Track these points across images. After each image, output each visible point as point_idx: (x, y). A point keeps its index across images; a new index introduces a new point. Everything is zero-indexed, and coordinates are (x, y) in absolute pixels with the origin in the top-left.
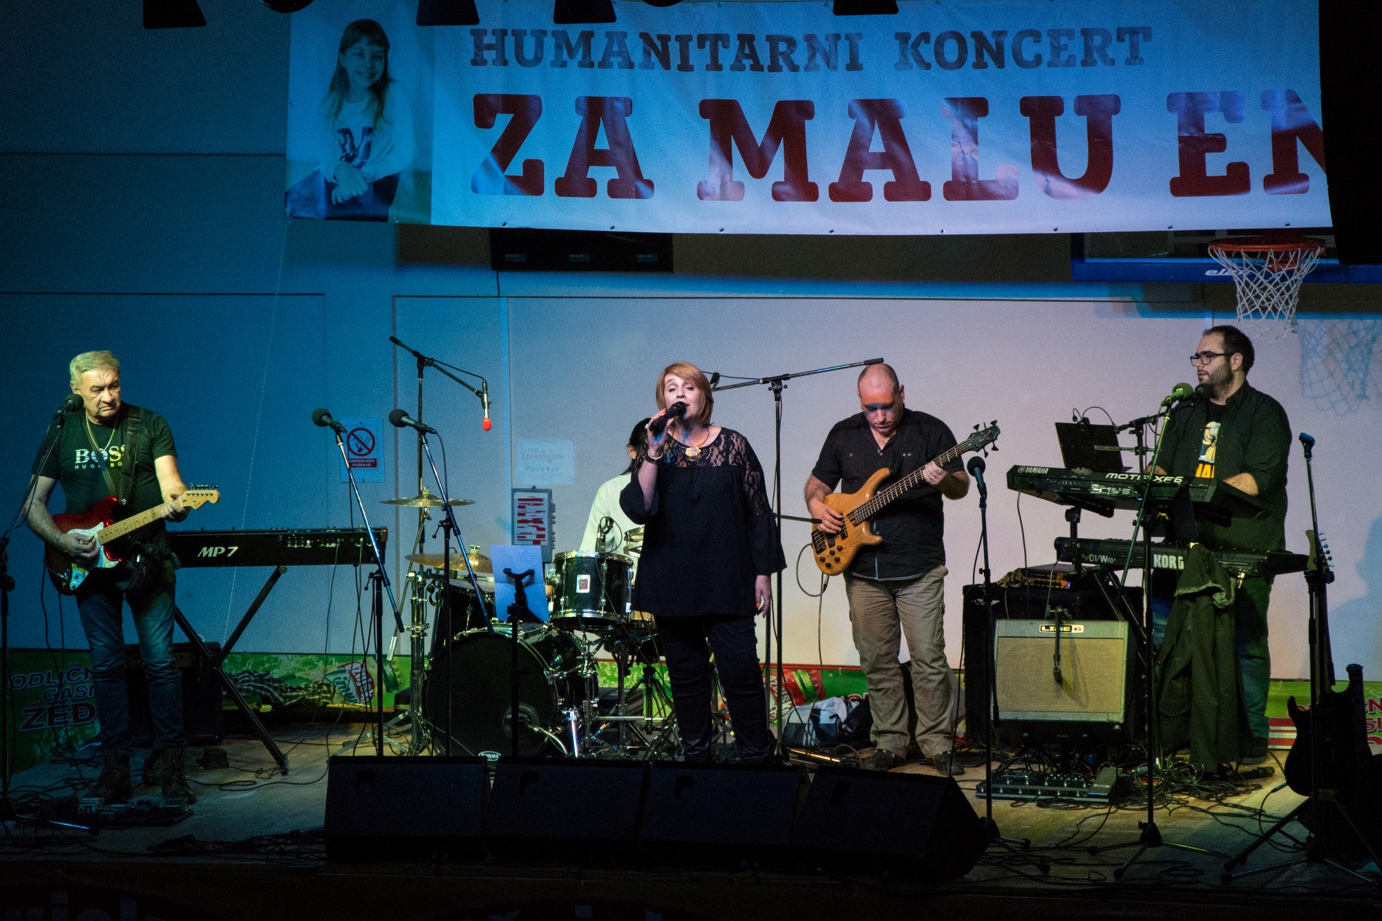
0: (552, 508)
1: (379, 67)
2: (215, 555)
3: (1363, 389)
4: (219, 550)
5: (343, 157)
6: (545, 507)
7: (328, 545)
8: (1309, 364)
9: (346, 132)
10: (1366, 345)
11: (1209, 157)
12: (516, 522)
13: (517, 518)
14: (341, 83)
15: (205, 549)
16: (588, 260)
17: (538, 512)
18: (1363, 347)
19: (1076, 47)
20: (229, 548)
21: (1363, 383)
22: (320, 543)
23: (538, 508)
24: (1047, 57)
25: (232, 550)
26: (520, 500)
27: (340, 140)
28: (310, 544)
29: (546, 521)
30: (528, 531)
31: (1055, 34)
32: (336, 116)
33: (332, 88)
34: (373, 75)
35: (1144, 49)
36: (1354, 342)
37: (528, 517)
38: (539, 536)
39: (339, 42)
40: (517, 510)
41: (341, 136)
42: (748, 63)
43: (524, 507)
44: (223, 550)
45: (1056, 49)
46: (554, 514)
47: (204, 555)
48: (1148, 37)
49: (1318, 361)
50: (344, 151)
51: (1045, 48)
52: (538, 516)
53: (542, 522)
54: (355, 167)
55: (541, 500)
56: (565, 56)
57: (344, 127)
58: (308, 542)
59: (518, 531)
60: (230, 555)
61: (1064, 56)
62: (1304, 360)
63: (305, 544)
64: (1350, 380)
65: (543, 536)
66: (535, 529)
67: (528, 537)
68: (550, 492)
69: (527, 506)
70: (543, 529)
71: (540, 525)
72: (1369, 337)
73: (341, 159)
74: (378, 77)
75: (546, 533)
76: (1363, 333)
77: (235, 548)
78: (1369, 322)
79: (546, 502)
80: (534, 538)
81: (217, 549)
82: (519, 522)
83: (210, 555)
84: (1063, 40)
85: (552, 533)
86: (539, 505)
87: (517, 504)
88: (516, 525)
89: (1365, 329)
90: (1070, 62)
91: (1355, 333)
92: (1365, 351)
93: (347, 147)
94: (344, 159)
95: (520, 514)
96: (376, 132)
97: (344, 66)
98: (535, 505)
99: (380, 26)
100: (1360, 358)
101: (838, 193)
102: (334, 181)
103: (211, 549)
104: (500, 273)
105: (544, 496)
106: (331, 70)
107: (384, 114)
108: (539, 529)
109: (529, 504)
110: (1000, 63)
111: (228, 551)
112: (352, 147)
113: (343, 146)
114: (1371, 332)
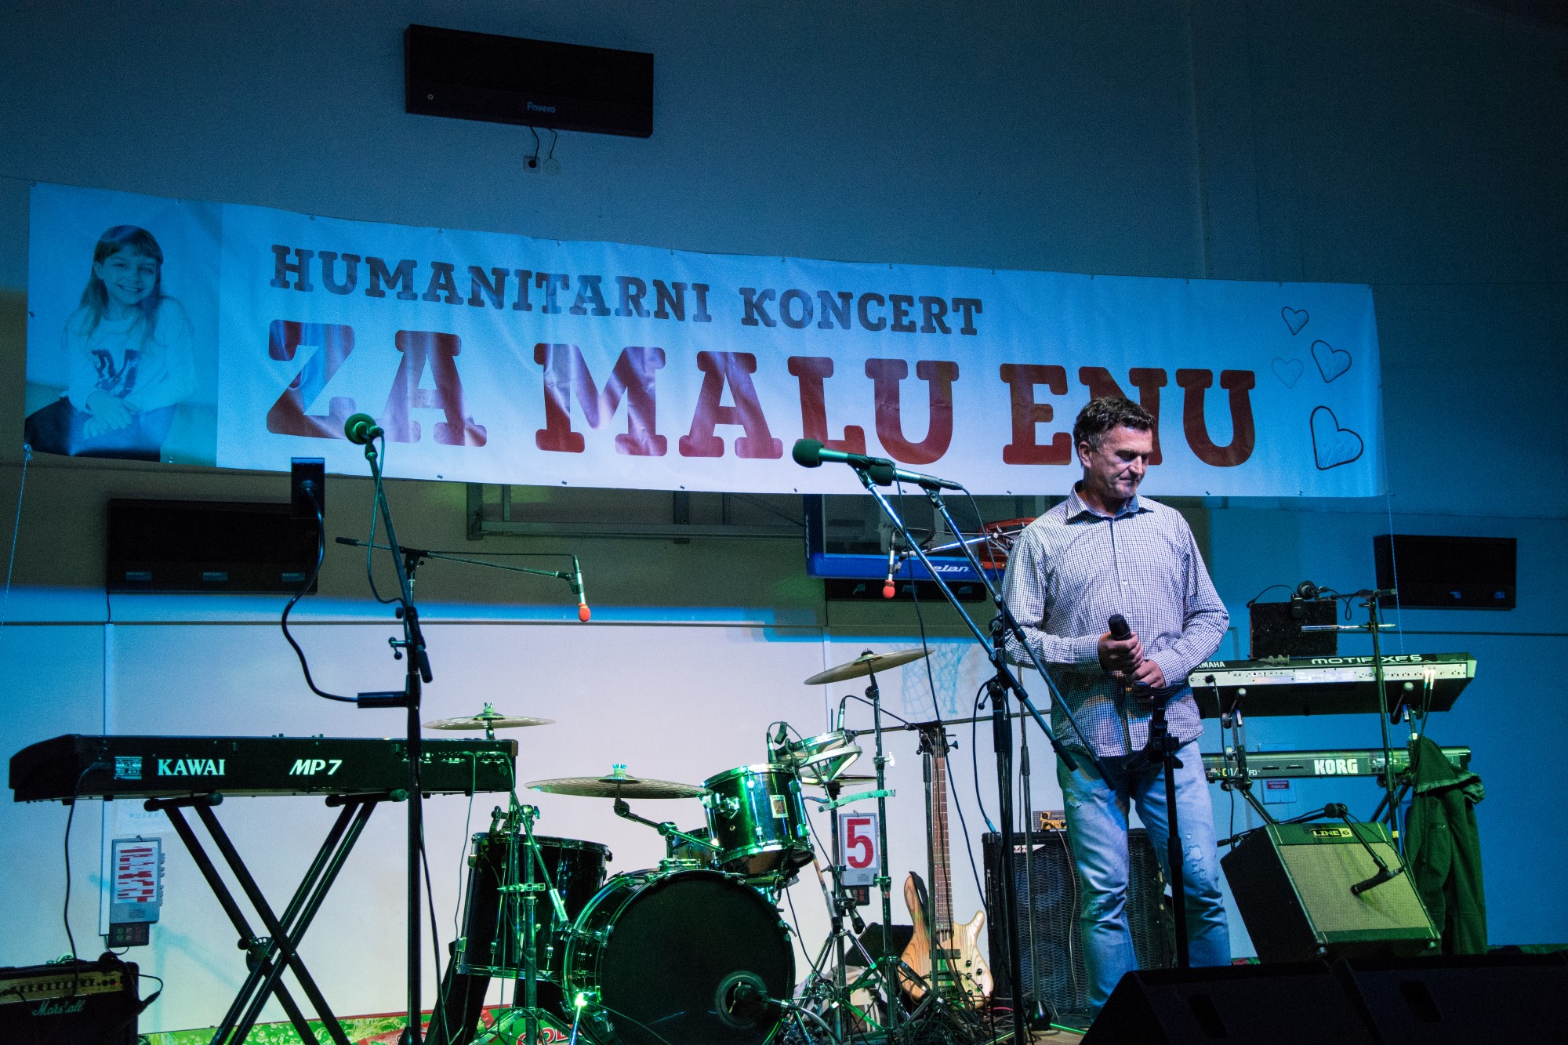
0: (161, 858)
1: (149, 282)
2: (312, 773)
3: (953, 704)
4: (318, 765)
5: (98, 383)
6: (154, 858)
7: (450, 761)
8: (909, 683)
9: (103, 355)
10: (953, 665)
11: (1038, 426)
12: (117, 878)
13: (118, 873)
14: (99, 294)
15: (299, 762)
16: (226, 579)
17: (145, 864)
18: (950, 668)
19: (917, 314)
20: (331, 762)
21: (952, 699)
22: (442, 757)
23: (145, 859)
24: (890, 321)
25: (333, 765)
26: (122, 852)
27: (95, 363)
28: (431, 759)
29: (154, 873)
30: (132, 887)
31: (896, 300)
32: (90, 334)
33: (85, 300)
34: (140, 291)
35: (977, 320)
36: (944, 662)
37: (133, 870)
38: (145, 892)
39: (94, 249)
40: (118, 863)
41: (97, 359)
42: (590, 306)
43: (128, 860)
44: (323, 764)
45: (899, 313)
46: (162, 866)
47: (298, 773)
48: (979, 310)
49: (915, 680)
50: (101, 376)
51: (887, 311)
52: (146, 868)
53: (150, 876)
54: (115, 396)
55: (150, 850)
56: (383, 286)
57: (101, 347)
58: (428, 755)
59: (118, 887)
60: (331, 772)
61: (905, 321)
62: (905, 681)
63: (424, 758)
64: (942, 697)
65: (151, 892)
66: (141, 883)
67: (132, 894)
68: (159, 840)
69: (132, 859)
70: (151, 883)
71: (148, 879)
72: (955, 659)
73: (97, 385)
74: (146, 293)
75: (154, 887)
76: (950, 655)
77: (338, 763)
78: (954, 645)
79: (155, 852)
80: (140, 894)
81: (315, 762)
82: (121, 877)
83: (306, 773)
84: (904, 306)
85: (160, 888)
86: (147, 855)
87: (118, 856)
88: (117, 881)
89: (951, 651)
90: (911, 328)
91: (944, 655)
92: (953, 672)
93: (105, 371)
94: (100, 385)
95: (122, 868)
96: (144, 356)
97: (101, 277)
98: (141, 856)
99: (149, 234)
100: (949, 678)
101: (687, 448)
102: (87, 411)
103: (308, 762)
104: (111, 596)
105: (153, 845)
106: (84, 280)
107: (155, 335)
108: (145, 883)
109: (134, 856)
110: (846, 324)
111: (329, 767)
112: (112, 373)
113: (100, 371)
114: (956, 654)
